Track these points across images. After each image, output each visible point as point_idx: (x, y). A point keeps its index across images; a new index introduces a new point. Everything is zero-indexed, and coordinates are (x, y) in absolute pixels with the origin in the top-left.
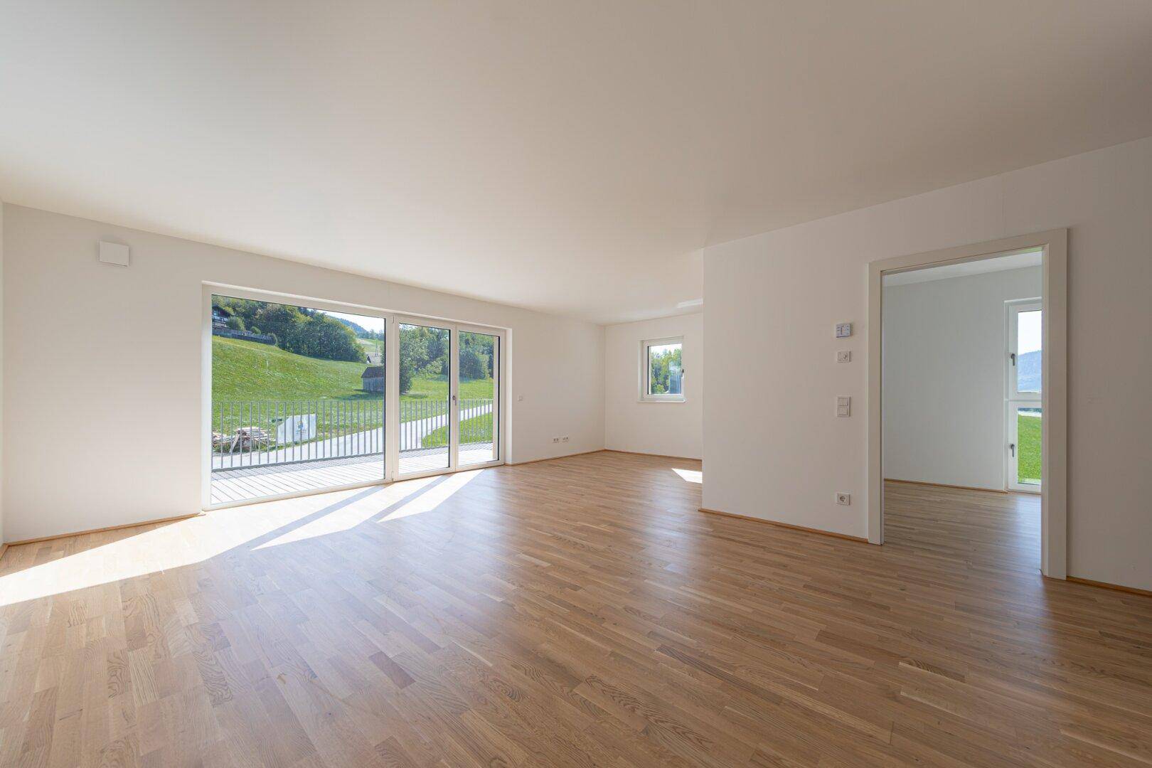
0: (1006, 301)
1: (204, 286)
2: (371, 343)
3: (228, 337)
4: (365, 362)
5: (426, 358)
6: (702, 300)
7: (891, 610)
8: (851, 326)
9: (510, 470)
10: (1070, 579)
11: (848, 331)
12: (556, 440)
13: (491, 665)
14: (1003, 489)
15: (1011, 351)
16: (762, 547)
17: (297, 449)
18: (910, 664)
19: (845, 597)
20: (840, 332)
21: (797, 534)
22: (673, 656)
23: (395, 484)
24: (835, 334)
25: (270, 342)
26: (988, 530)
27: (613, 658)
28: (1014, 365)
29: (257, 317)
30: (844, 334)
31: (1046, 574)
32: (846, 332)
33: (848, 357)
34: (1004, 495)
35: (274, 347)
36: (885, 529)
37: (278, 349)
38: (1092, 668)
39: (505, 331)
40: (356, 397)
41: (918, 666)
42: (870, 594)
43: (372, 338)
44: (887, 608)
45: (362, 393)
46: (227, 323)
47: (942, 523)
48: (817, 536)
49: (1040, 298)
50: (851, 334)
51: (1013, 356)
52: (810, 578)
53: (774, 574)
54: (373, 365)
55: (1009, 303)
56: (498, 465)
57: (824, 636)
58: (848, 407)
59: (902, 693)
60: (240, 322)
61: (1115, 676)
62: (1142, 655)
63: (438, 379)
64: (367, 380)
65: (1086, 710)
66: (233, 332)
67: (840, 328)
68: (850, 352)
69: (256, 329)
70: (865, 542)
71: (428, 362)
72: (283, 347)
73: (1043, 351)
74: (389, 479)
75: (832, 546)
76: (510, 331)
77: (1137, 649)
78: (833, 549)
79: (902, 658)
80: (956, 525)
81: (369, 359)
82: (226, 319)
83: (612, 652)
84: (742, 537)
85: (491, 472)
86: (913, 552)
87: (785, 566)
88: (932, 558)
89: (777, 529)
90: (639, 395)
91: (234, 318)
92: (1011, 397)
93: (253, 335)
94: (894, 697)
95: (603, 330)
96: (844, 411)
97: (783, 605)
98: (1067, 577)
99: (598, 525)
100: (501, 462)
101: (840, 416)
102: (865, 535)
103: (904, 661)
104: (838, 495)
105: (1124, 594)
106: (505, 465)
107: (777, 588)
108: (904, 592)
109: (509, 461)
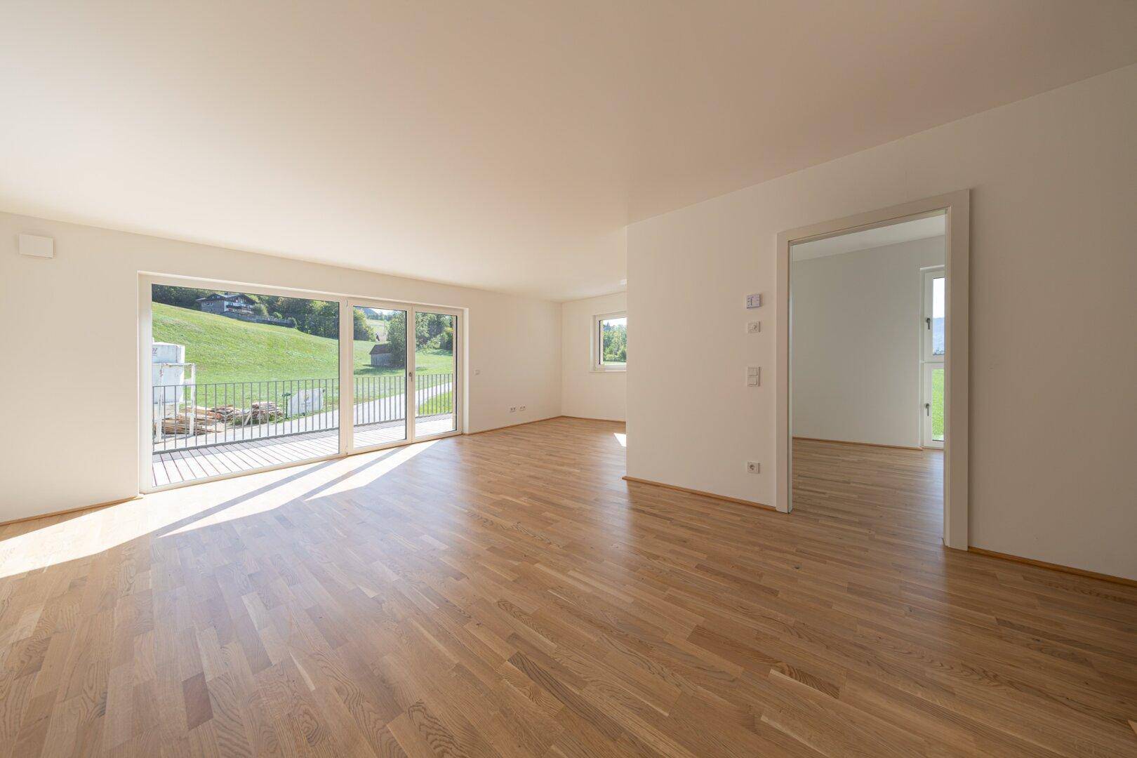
0: (921, 269)
1: (140, 275)
2: (380, 324)
3: (253, 322)
4: (374, 341)
5: (427, 335)
6: (626, 280)
7: (779, 596)
8: (761, 297)
9: (466, 439)
10: (972, 551)
11: (758, 301)
12: (513, 410)
13: (313, 688)
14: (918, 446)
15: (927, 316)
16: (669, 519)
17: (302, 420)
18: (783, 672)
19: (736, 580)
20: (750, 303)
21: (710, 503)
22: (524, 668)
23: (350, 457)
24: (745, 304)
25: (291, 325)
26: (898, 492)
27: (455, 674)
28: (929, 328)
29: (279, 303)
30: (754, 304)
31: (948, 544)
32: (755, 303)
33: (758, 327)
34: (919, 453)
35: (294, 330)
36: (794, 494)
37: (297, 331)
38: (984, 671)
39: (463, 310)
40: (367, 371)
41: (791, 675)
42: (761, 576)
43: (381, 319)
44: (774, 593)
45: (368, 368)
46: (252, 310)
47: (854, 485)
48: (728, 504)
49: (943, 266)
50: (761, 304)
51: (928, 320)
52: (706, 556)
53: (672, 552)
54: (381, 343)
55: (924, 270)
56: (457, 434)
57: (700, 635)
58: (757, 378)
59: (764, 719)
60: (264, 308)
61: (1011, 684)
62: (1040, 650)
63: (438, 354)
64: (374, 356)
65: (971, 738)
66: (257, 317)
67: (750, 299)
68: (759, 323)
69: (278, 314)
70: (773, 510)
71: (429, 339)
72: (302, 329)
73: (945, 318)
74: (343, 453)
75: (739, 515)
76: (467, 311)
77: (1037, 642)
78: (739, 519)
79: (773, 662)
80: (868, 487)
81: (377, 337)
82: (251, 306)
83: (457, 665)
84: (652, 507)
85: (450, 441)
86: (818, 520)
87: (684, 542)
88: (838, 528)
89: (693, 497)
90: (592, 366)
91: (258, 305)
92: (926, 359)
93: (275, 320)
94: (752, 724)
95: (560, 307)
96: (754, 380)
97: (668, 592)
98: (969, 547)
99: (517, 497)
100: (459, 432)
101: (750, 385)
102: (773, 503)
103: (776, 668)
104: (748, 463)
105: (1026, 568)
106: (462, 434)
107: (668, 570)
108: (797, 571)
109: (466, 431)
